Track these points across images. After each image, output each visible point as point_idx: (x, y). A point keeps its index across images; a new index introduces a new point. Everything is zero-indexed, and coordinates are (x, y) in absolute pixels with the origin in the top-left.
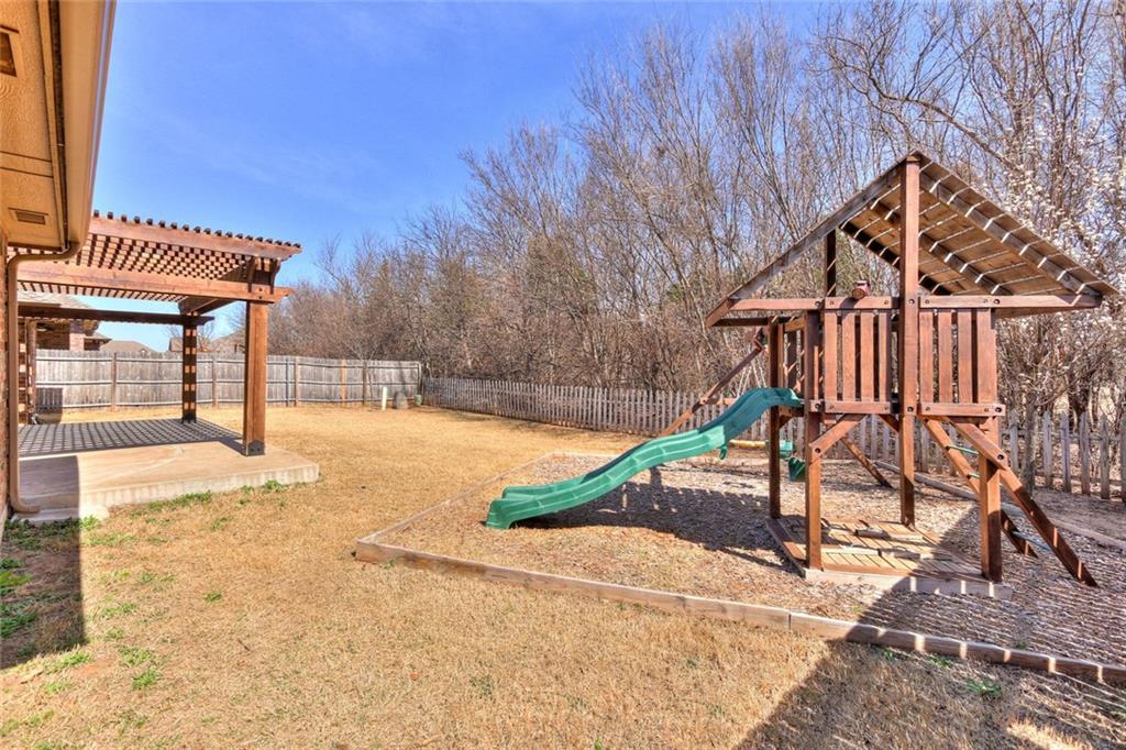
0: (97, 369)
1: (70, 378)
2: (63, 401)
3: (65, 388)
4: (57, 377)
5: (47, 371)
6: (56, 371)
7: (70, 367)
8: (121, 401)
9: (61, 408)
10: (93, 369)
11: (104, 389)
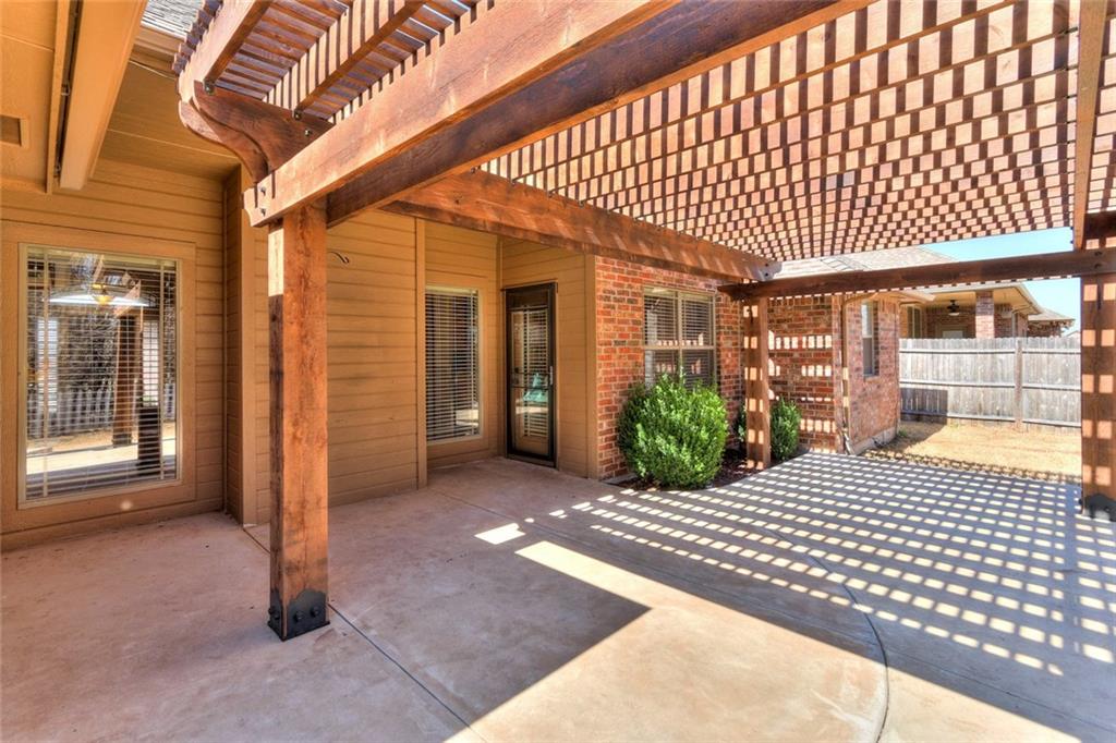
0: (994, 364)
1: (958, 376)
2: (949, 407)
3: (951, 391)
4: (941, 376)
5: (930, 367)
6: (941, 368)
7: (959, 362)
8: (1031, 416)
9: (946, 417)
10: (989, 365)
11: (1003, 396)
